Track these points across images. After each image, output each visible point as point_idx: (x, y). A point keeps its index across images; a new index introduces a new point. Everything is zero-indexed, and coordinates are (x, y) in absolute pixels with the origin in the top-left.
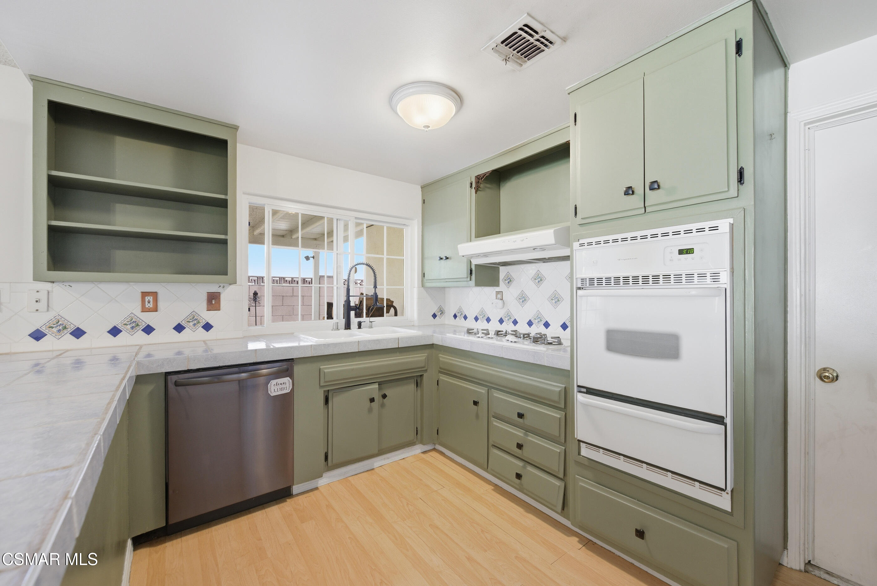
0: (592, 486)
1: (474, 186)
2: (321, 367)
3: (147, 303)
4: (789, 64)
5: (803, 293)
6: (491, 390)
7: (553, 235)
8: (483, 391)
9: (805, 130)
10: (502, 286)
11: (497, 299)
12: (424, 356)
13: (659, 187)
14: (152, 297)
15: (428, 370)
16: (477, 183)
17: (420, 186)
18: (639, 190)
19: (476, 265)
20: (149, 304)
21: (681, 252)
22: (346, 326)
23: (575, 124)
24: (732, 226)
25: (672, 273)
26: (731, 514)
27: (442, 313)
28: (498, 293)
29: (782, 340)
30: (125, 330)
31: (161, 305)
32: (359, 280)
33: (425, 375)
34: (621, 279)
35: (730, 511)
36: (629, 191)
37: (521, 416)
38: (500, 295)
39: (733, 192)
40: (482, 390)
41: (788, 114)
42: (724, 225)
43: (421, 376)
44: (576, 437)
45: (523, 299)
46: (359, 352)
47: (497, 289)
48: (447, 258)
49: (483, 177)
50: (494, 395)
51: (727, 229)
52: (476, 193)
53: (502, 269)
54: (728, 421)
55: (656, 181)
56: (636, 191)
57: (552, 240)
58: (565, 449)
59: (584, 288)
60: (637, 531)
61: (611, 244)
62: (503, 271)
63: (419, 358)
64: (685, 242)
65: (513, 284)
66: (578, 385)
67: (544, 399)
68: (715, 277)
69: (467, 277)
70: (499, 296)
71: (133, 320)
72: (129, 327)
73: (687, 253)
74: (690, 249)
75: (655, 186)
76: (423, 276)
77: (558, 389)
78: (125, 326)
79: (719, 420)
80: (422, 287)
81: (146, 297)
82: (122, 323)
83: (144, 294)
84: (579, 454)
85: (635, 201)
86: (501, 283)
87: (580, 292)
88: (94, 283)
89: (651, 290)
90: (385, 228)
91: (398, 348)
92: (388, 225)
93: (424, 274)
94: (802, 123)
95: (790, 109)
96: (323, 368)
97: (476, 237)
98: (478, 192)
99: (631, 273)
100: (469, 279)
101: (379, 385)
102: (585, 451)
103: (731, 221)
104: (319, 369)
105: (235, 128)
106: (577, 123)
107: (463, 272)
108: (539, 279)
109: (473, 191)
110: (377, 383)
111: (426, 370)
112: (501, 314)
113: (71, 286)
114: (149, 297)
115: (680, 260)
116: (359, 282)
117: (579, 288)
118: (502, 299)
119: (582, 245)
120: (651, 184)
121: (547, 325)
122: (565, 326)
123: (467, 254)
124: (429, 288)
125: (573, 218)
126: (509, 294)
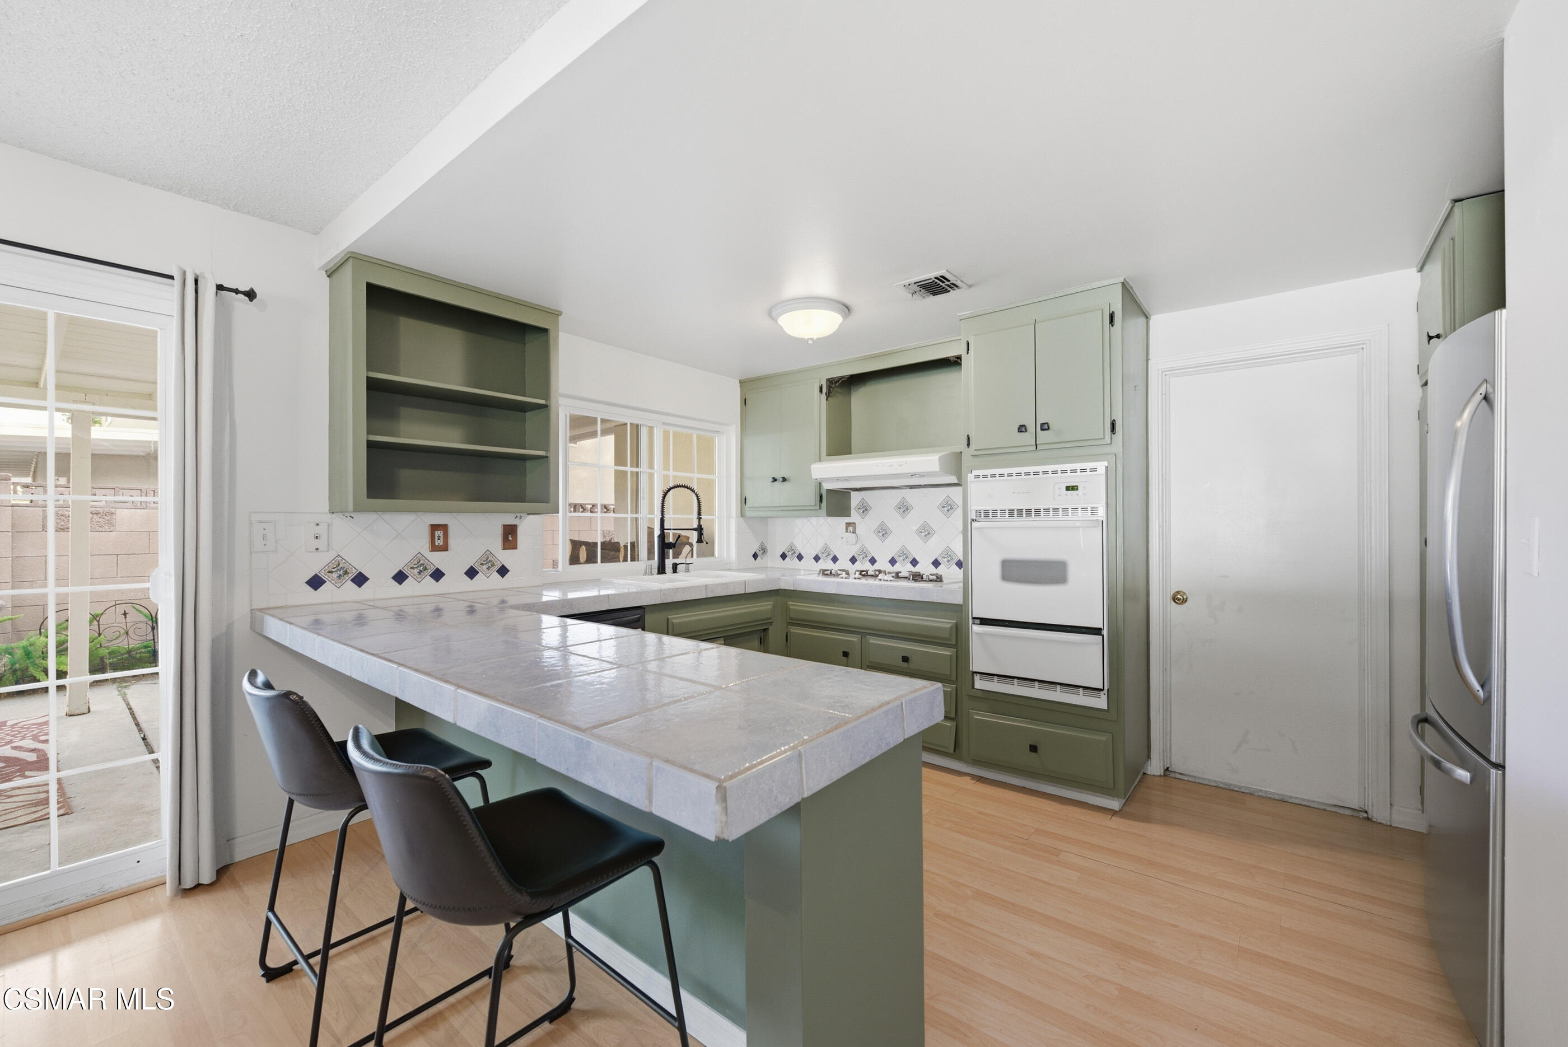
0: (987, 716)
1: (824, 390)
2: (669, 617)
3: (436, 538)
4: (1150, 316)
5: (1161, 524)
6: (865, 637)
7: (938, 463)
8: (856, 640)
9: (1162, 375)
10: (855, 517)
11: (847, 531)
12: (769, 605)
13: (1048, 429)
14: (442, 532)
15: (774, 623)
16: (829, 388)
17: (738, 380)
18: (1031, 428)
19: (828, 490)
20: (439, 541)
21: (1068, 488)
22: (661, 570)
23: (968, 353)
24: (1107, 468)
25: (1060, 507)
26: (1107, 711)
27: (764, 552)
28: (848, 525)
29: (1145, 563)
30: (412, 575)
31: (452, 542)
32: (590, 504)
33: (771, 628)
34: (1016, 511)
35: (1107, 708)
36: (1022, 429)
37: (905, 659)
38: (851, 527)
39: (1108, 440)
40: (854, 639)
41: (1150, 361)
42: (1101, 466)
43: (765, 630)
44: (971, 670)
45: (883, 532)
46: (706, 598)
47: (848, 520)
48: (784, 480)
49: (839, 381)
50: (871, 641)
51: (1104, 471)
52: (827, 400)
53: (853, 494)
54: (1105, 632)
55: (1047, 423)
56: (1028, 429)
57: (936, 468)
58: (956, 687)
59: (977, 520)
60: (1031, 746)
61: (1006, 477)
62: (855, 498)
63: (765, 606)
64: (1071, 480)
65: (871, 513)
66: (973, 616)
67: (935, 638)
68: (1094, 510)
69: (816, 505)
70: (851, 529)
71: (421, 562)
72: (416, 571)
73: (1073, 490)
74: (1075, 486)
75: (1045, 427)
76: (744, 502)
77: (949, 626)
78: (411, 570)
79: (1097, 631)
80: (742, 516)
81: (436, 532)
82: (409, 566)
83: (434, 528)
84: (973, 688)
85: (1028, 438)
86: (853, 512)
87: (975, 524)
88: (378, 514)
89: (1032, 521)
90: (695, 436)
91: (745, 594)
92: (699, 432)
93: (745, 499)
94: (1160, 371)
95: (1150, 357)
96: (672, 618)
97: (827, 456)
98: (830, 399)
99: (1024, 507)
100: (818, 507)
101: (724, 640)
102: (980, 684)
103: (1106, 464)
104: (666, 619)
105: (556, 314)
106: (969, 351)
107: (812, 499)
108: (904, 508)
109: (824, 396)
110: (723, 639)
111: (771, 623)
112: (853, 551)
113: (353, 518)
114: (439, 532)
115: (1066, 495)
116: (589, 507)
117: (973, 520)
118: (854, 532)
119: (977, 477)
120: (1042, 425)
121: (914, 562)
122: (936, 563)
123: (814, 477)
124: (750, 518)
125: (962, 446)
126: (865, 525)
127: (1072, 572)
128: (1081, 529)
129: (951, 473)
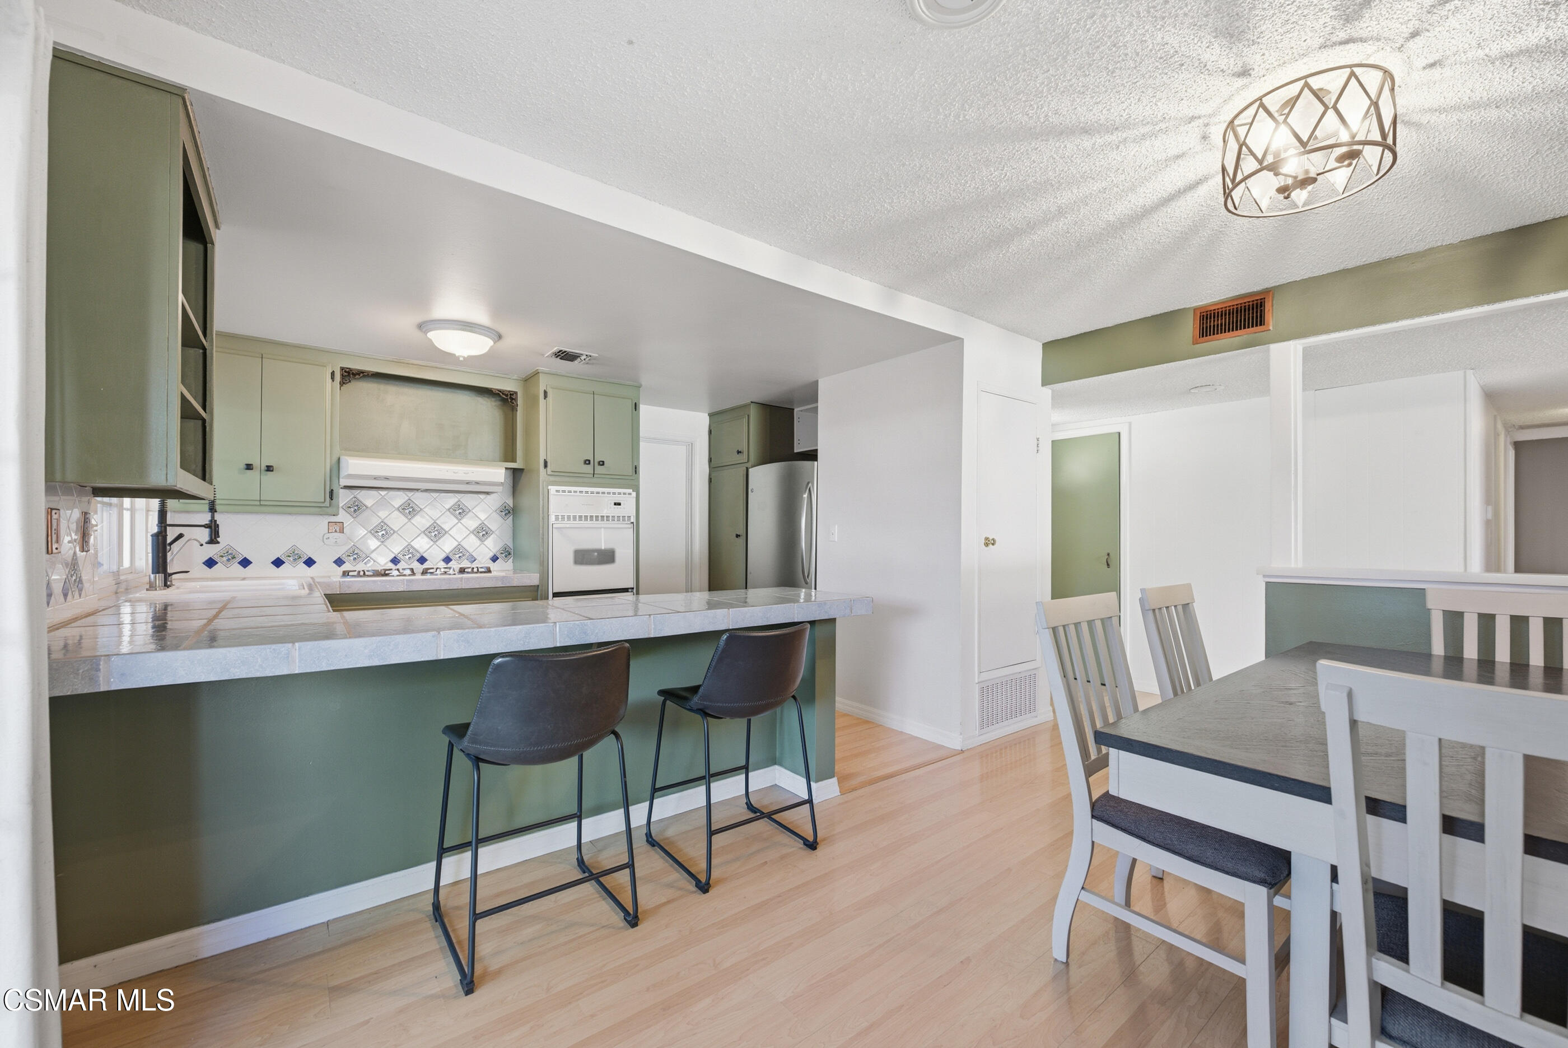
1: (337, 378)
10: (343, 516)
11: (330, 532)
16: (342, 376)
18: (591, 462)
21: (615, 504)
25: (611, 515)
28: (333, 524)
34: (583, 517)
36: (585, 462)
38: (337, 527)
39: (634, 477)
45: (384, 532)
47: (332, 519)
48: (269, 468)
52: (340, 389)
55: (603, 461)
59: (557, 522)
61: (578, 494)
65: (366, 512)
66: (553, 592)
68: (629, 518)
69: (323, 502)
74: (619, 503)
75: (602, 463)
86: (341, 511)
87: (555, 525)
99: (589, 514)
100: (327, 504)
106: (547, 398)
107: (318, 495)
108: (409, 510)
109: (337, 384)
112: (340, 553)
115: (614, 508)
118: (342, 532)
120: (599, 462)
121: (422, 560)
128: (603, 529)
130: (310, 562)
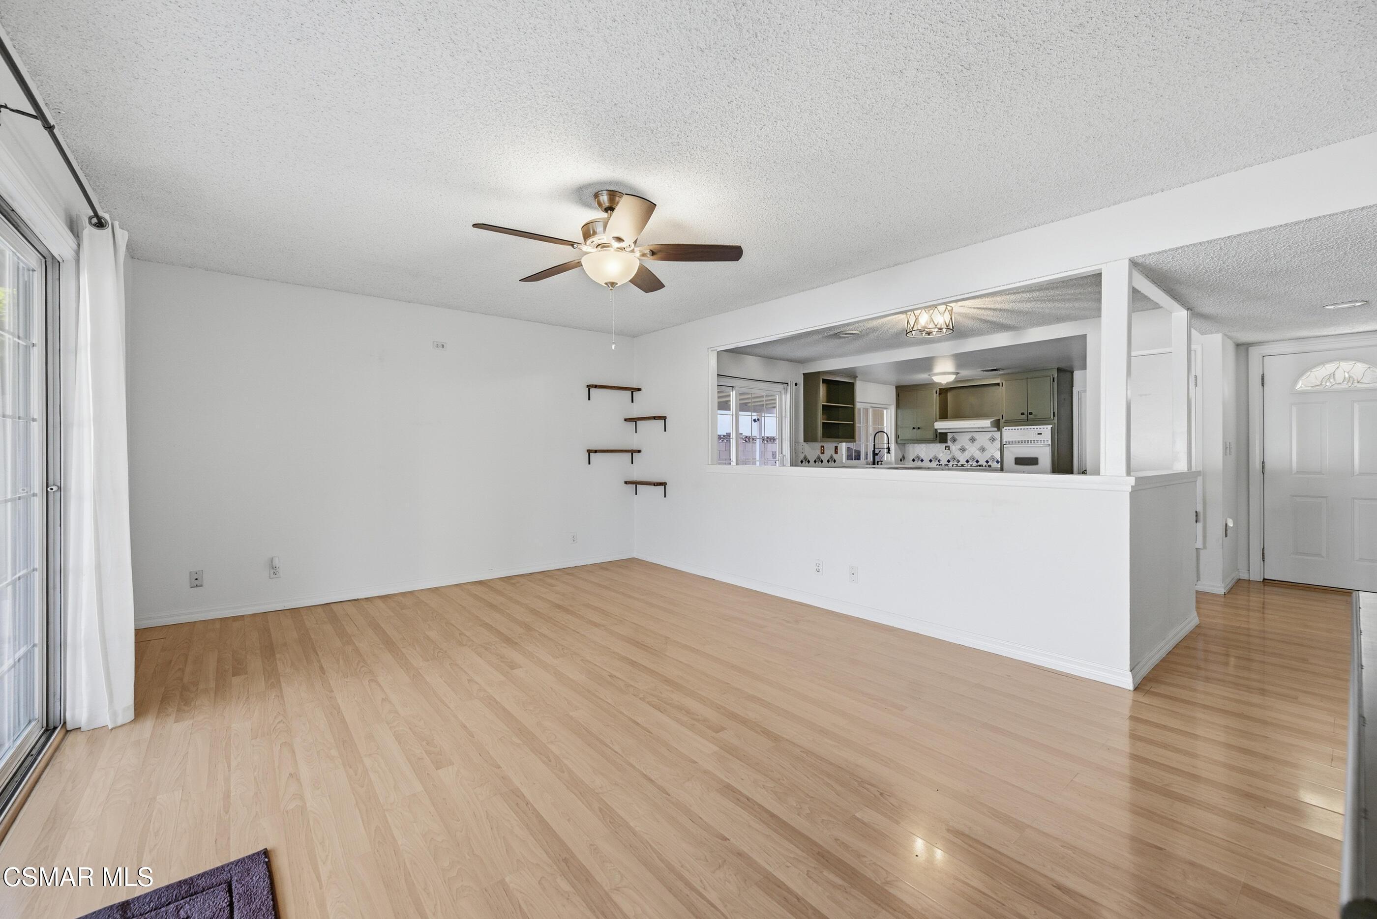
1: (938, 393)
4: (1073, 372)
7: (990, 423)
9: (1078, 392)
10: (949, 443)
11: (945, 449)
16: (940, 392)
18: (1026, 413)
19: (940, 433)
21: (1038, 434)
24: (1051, 428)
25: (1035, 440)
27: (905, 458)
28: (946, 447)
34: (1020, 441)
36: (1022, 414)
38: (948, 448)
39: (1052, 418)
42: (1050, 427)
45: (963, 450)
47: (946, 445)
48: (919, 428)
49: (944, 390)
52: (939, 397)
53: (949, 435)
56: (1024, 413)
57: (989, 425)
59: (1007, 444)
61: (1017, 430)
64: (1039, 431)
65: (957, 442)
68: (1047, 442)
69: (934, 439)
73: (1040, 435)
74: (1041, 433)
75: (1031, 414)
76: (898, 437)
80: (896, 443)
83: (822, 447)
85: (1024, 417)
86: (949, 441)
92: (880, 409)
97: (940, 418)
99: (1023, 440)
103: (1051, 426)
105: (856, 377)
107: (930, 436)
108: (973, 440)
109: (937, 396)
112: (949, 457)
113: (808, 444)
115: (1038, 436)
117: (1004, 444)
118: (949, 449)
119: (1006, 430)
120: (1030, 413)
121: (977, 462)
122: (987, 462)
123: (935, 428)
124: (900, 444)
125: (1001, 418)
126: (955, 448)
127: (1040, 461)
128: (1041, 446)
129: (994, 427)
130: (922, 461)
